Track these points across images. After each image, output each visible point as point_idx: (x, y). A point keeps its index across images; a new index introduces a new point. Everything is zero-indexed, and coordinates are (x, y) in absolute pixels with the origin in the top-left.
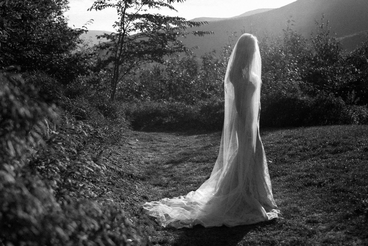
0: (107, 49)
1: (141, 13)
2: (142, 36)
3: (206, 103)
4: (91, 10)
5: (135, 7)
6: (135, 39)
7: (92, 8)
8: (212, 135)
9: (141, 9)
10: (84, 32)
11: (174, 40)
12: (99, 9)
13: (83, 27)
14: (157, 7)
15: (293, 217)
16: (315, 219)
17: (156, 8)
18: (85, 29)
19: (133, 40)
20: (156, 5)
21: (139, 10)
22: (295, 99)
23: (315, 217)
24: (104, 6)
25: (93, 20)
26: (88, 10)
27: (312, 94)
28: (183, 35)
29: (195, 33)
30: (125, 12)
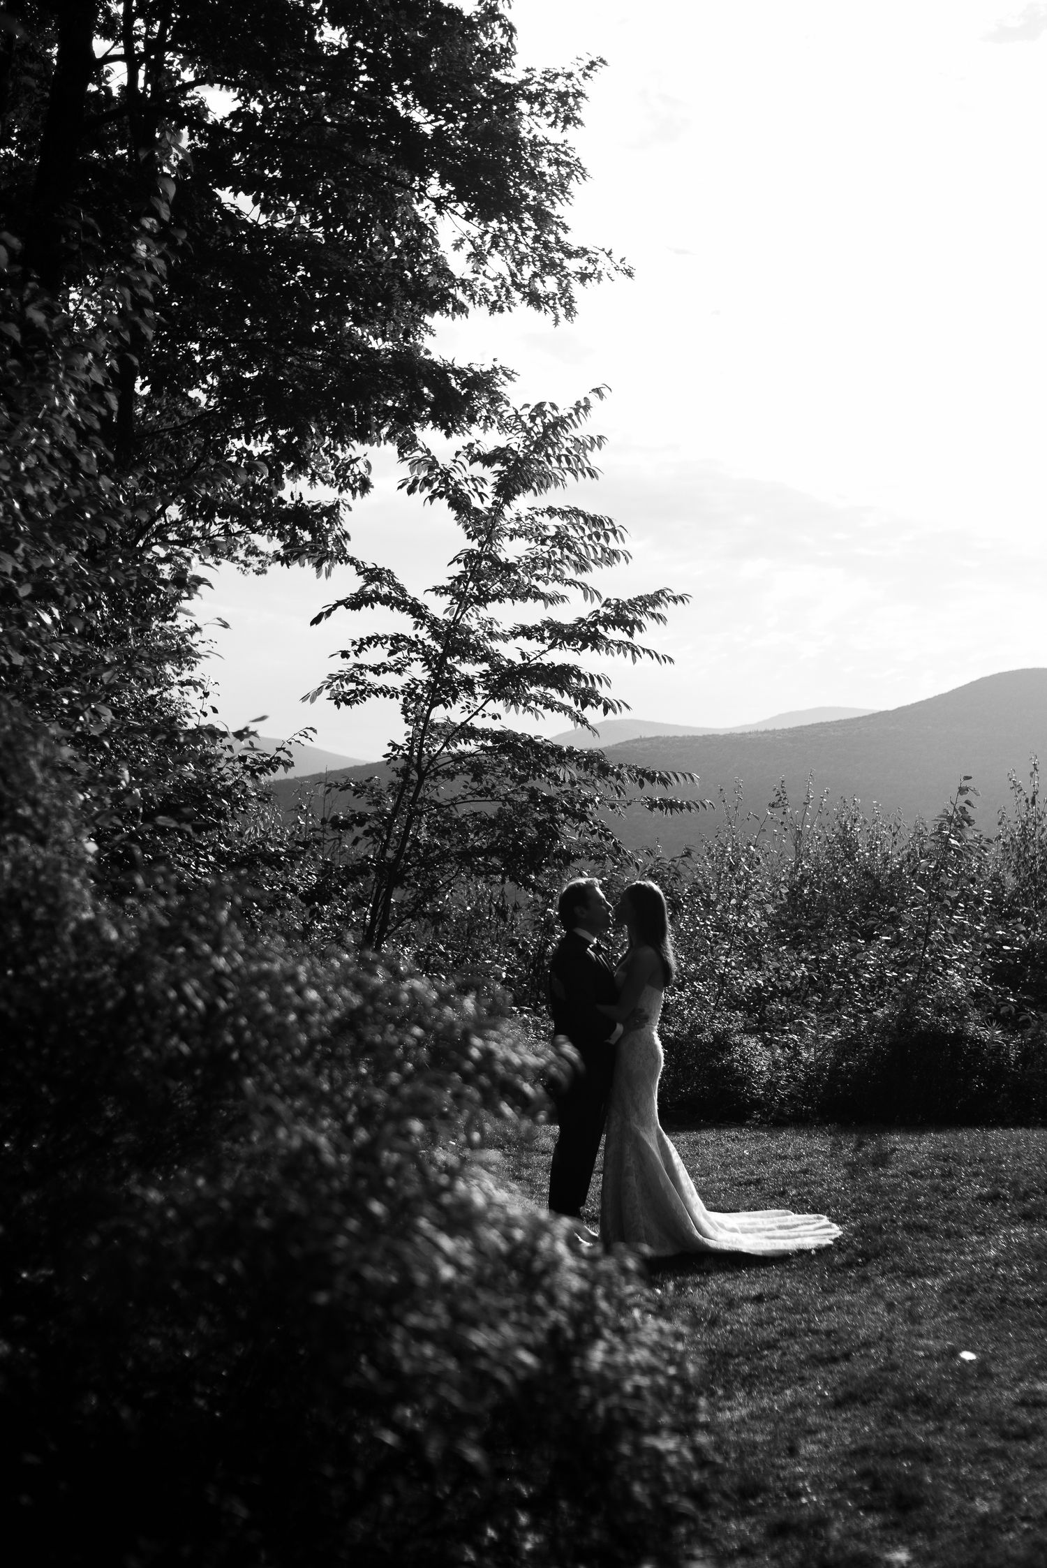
0: (359, 831)
1: (479, 723)
2: (478, 798)
3: (670, 1031)
4: (313, 700)
5: (464, 704)
6: (453, 805)
7: (319, 690)
8: (682, 1137)
9: (481, 712)
10: (281, 768)
11: (583, 818)
12: (348, 703)
13: (278, 749)
14: (530, 709)
15: (976, 1388)
16: (1038, 1398)
17: (528, 714)
18: (284, 756)
19: (447, 806)
20: (532, 704)
21: (476, 713)
22: (960, 1036)
23: (1039, 1393)
24: (363, 692)
25: (315, 731)
26: (304, 699)
27: (1010, 1022)
28: (613, 807)
29: (653, 805)
30: (431, 717)
